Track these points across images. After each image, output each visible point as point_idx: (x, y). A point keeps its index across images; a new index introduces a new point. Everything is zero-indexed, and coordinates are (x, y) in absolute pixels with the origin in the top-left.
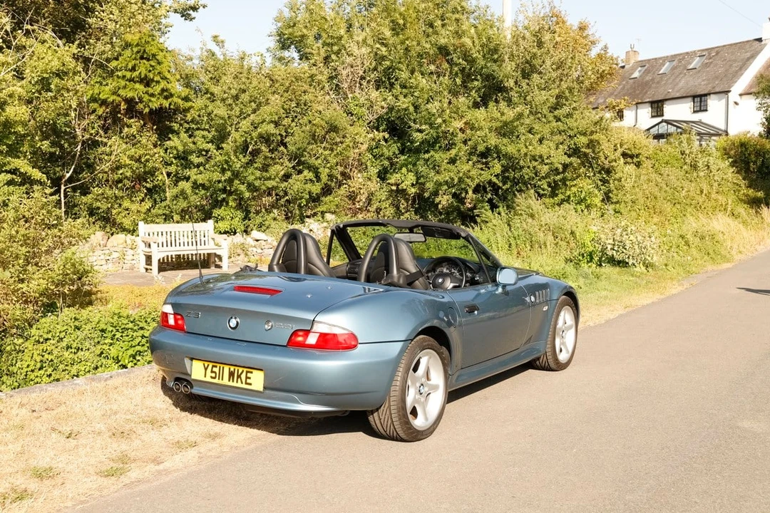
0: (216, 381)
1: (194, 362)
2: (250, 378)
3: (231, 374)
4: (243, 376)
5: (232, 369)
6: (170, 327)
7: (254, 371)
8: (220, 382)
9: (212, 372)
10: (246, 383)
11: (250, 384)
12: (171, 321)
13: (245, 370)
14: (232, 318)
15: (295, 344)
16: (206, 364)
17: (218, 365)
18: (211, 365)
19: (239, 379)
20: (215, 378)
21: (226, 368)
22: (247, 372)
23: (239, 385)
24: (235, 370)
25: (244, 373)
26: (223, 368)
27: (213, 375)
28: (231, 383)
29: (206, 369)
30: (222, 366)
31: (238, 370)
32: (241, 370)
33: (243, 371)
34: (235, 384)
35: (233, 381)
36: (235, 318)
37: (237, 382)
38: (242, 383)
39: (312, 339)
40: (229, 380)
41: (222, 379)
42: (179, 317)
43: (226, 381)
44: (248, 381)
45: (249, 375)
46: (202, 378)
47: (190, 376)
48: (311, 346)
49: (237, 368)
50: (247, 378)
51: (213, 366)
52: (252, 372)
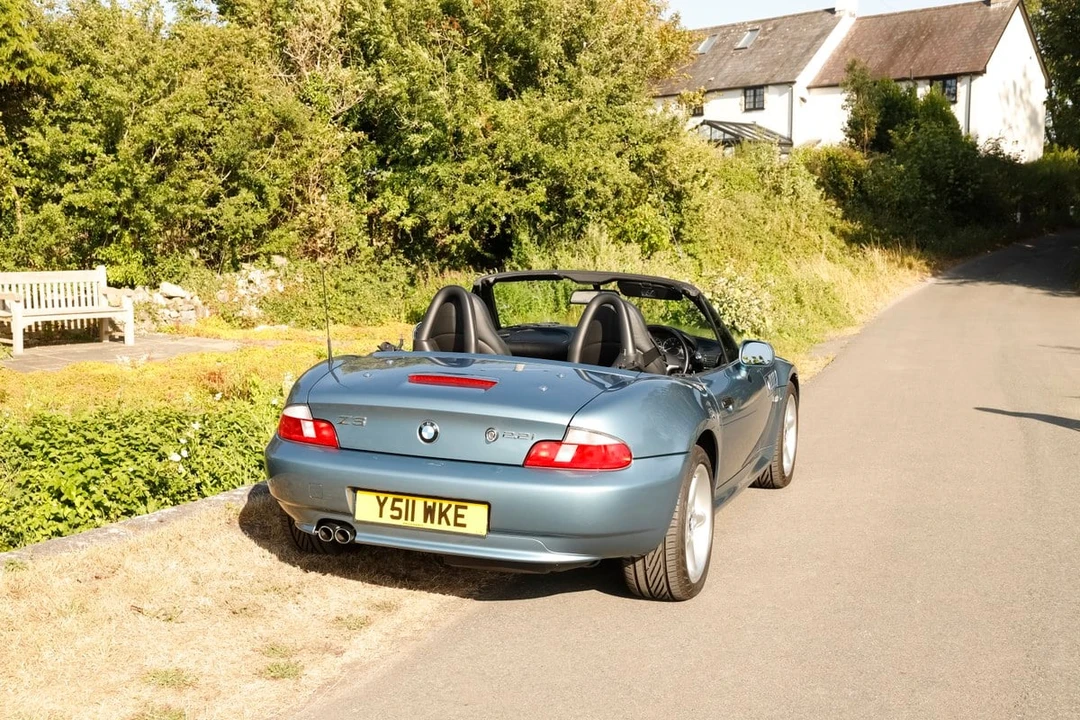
0: (401, 522)
1: (360, 494)
2: (462, 516)
3: (429, 512)
4: (451, 514)
5: (430, 503)
6: (308, 440)
7: (470, 506)
8: (409, 523)
9: (393, 508)
10: (456, 524)
11: (464, 526)
12: (309, 430)
13: (454, 504)
14: (425, 424)
15: (538, 463)
16: (382, 497)
17: (405, 498)
18: (390, 498)
19: (443, 519)
20: (399, 518)
21: (420, 503)
22: (457, 507)
23: (444, 527)
24: (434, 504)
26: (414, 502)
27: (396, 513)
28: (428, 525)
29: (382, 505)
30: (411, 499)
31: (441, 505)
32: (445, 504)
33: (450, 506)
34: (435, 526)
35: (432, 522)
36: (432, 425)
37: (440, 523)
38: (448, 524)
39: (565, 454)
40: (425, 521)
41: (413, 520)
42: (323, 425)
43: (419, 521)
44: (460, 520)
45: (460, 511)
46: (375, 518)
47: (352, 515)
48: (562, 465)
49: (438, 502)
50: (457, 516)
51: (395, 500)
52: (466, 508)
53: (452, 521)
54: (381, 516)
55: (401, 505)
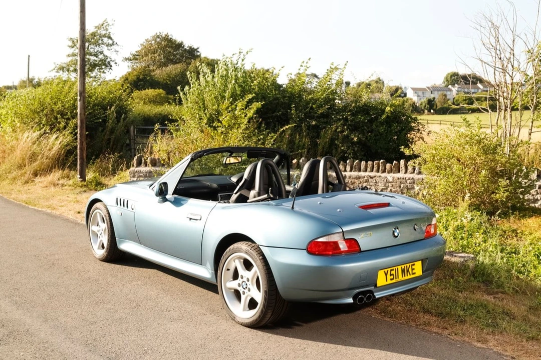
3: (403, 271)
5: (403, 266)
9: (391, 275)
16: (386, 270)
25: (411, 267)
26: (398, 269)
31: (407, 266)
35: (405, 276)
45: (413, 267)
53: (411, 273)
54: (387, 281)
55: (393, 272)
